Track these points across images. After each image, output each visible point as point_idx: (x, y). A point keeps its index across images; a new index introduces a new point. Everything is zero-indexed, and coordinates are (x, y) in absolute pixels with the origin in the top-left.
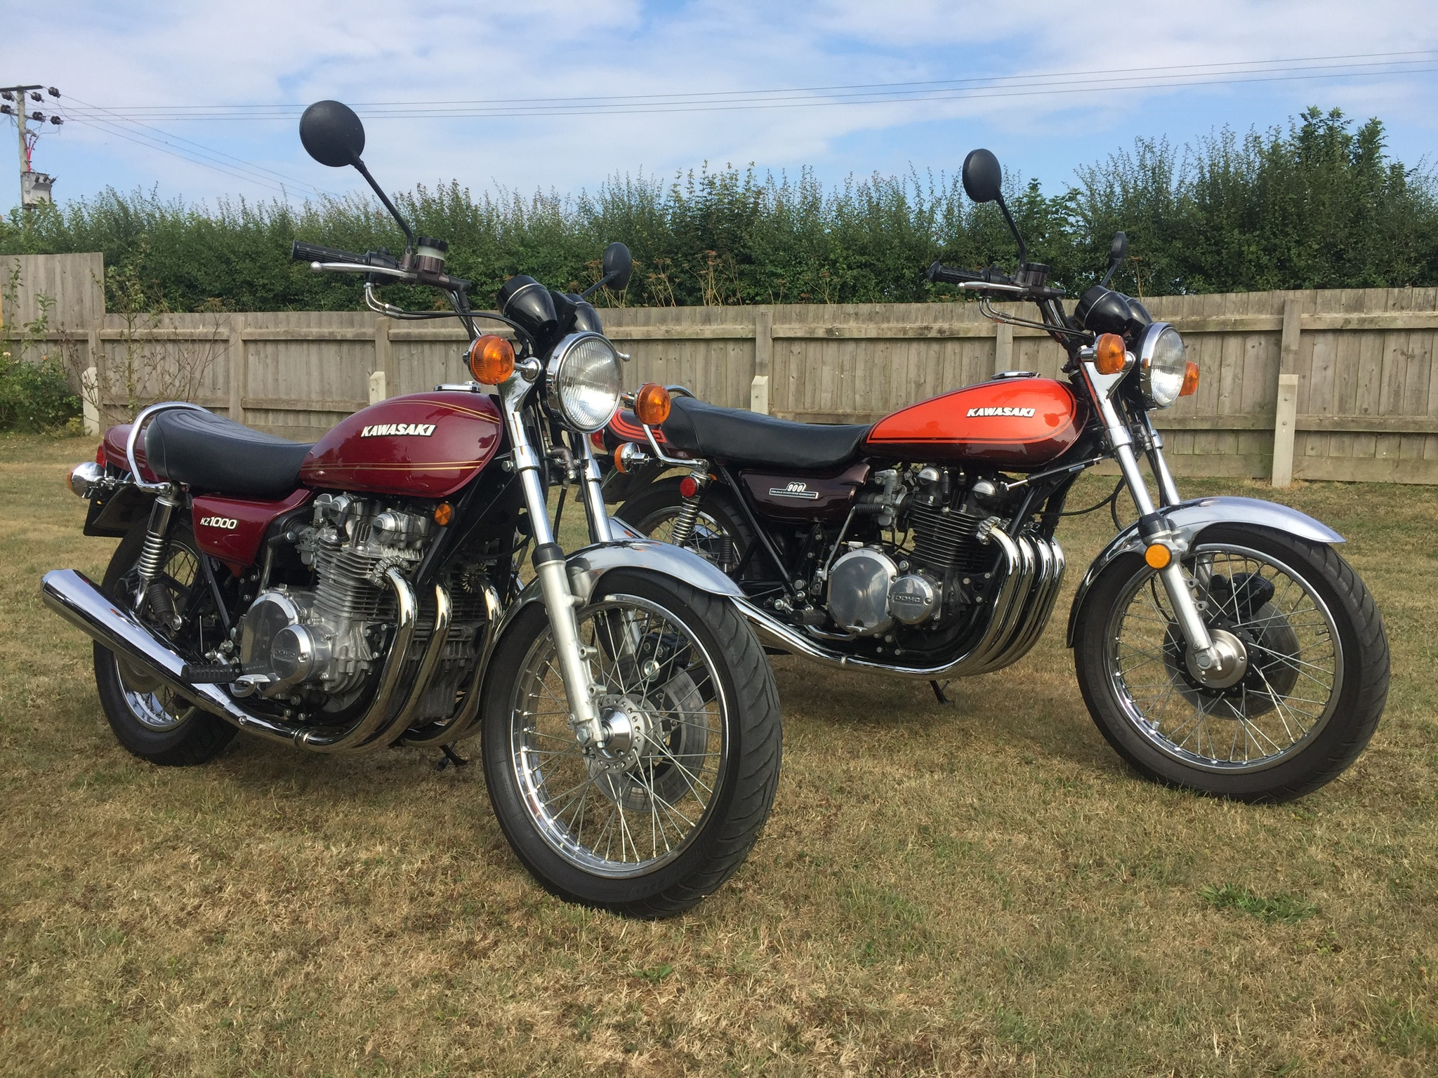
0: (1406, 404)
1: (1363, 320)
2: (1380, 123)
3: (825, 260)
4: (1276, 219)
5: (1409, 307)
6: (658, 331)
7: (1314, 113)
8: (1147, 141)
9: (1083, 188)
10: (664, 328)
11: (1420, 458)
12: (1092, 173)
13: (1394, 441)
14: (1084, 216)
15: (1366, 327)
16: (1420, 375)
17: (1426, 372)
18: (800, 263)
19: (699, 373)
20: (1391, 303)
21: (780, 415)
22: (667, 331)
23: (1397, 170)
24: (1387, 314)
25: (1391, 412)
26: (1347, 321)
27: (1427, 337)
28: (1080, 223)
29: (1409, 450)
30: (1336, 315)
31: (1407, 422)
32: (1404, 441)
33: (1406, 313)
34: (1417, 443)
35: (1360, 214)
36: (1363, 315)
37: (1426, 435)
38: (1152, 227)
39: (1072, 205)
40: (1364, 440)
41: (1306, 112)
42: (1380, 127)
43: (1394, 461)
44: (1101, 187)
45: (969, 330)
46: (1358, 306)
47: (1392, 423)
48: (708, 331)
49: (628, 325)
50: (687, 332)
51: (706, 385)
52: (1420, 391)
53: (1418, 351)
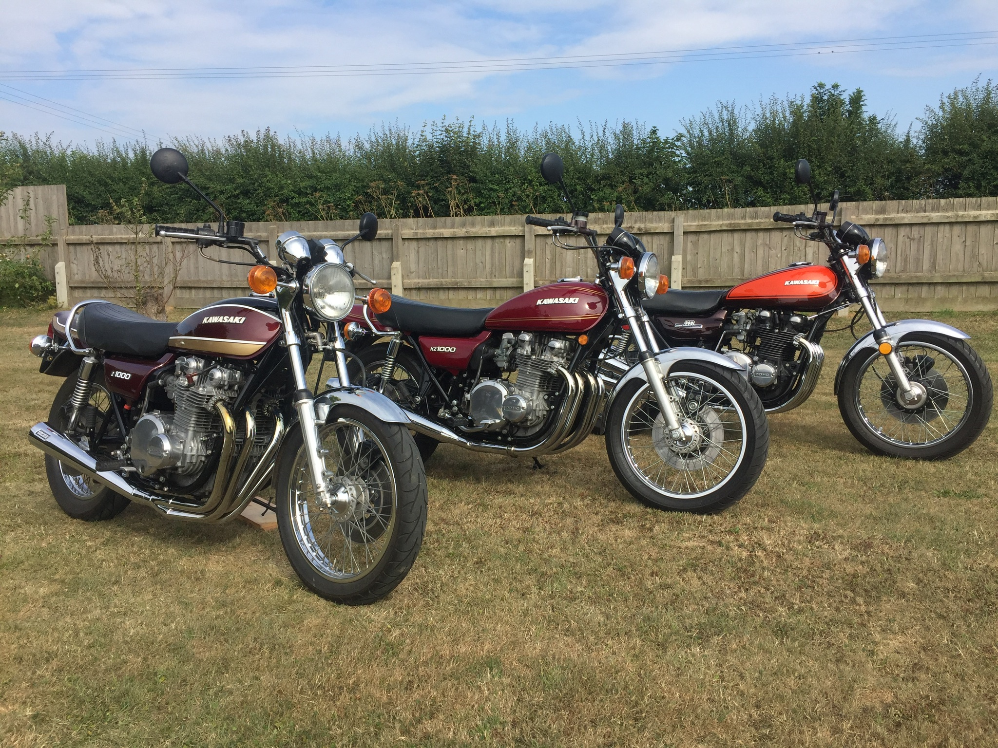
0: (911, 266)
1: (886, 219)
2: (862, 91)
3: (524, 180)
4: (805, 152)
5: (911, 211)
6: (461, 232)
7: (821, 86)
8: (725, 103)
9: (685, 133)
10: (464, 230)
11: (920, 297)
12: (691, 123)
13: (905, 288)
14: (685, 149)
15: (888, 223)
16: (918, 250)
17: (921, 247)
18: (509, 182)
19: (488, 257)
20: (901, 209)
21: (541, 282)
22: (466, 232)
23: (873, 119)
24: (899, 215)
25: (902, 271)
26: (877, 220)
27: (921, 228)
28: (683, 155)
29: (913, 292)
30: (870, 216)
31: (912, 277)
32: (910, 288)
33: (910, 215)
34: (918, 288)
35: (854, 148)
36: (886, 216)
37: (922, 284)
38: (730, 157)
39: (678, 144)
40: (888, 288)
41: (816, 85)
42: (862, 94)
43: (905, 299)
44: (696, 132)
45: (657, 228)
46: (882, 211)
47: (904, 277)
48: (494, 231)
49: (441, 228)
50: (480, 232)
51: (493, 264)
52: (919, 259)
53: (916, 236)
